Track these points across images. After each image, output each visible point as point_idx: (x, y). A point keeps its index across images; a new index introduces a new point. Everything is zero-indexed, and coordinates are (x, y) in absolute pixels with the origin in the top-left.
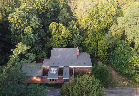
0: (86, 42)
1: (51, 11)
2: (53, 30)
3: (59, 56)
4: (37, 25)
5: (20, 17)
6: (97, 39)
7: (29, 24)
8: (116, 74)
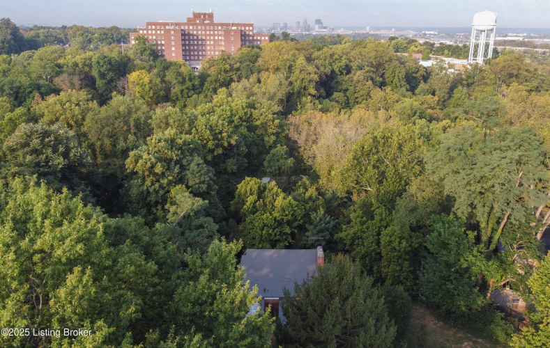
0: (346, 233)
1: (239, 155)
2: (249, 199)
3: (265, 271)
4: (203, 182)
5: (159, 160)
6: (378, 225)
7: (180, 180)
8: (438, 325)
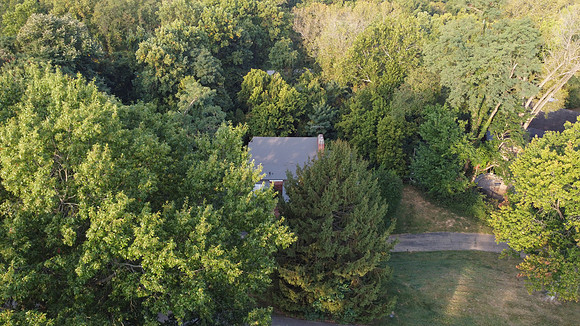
0: (345, 123)
1: (244, 47)
2: (254, 90)
3: (270, 157)
4: (211, 74)
5: (168, 51)
6: (376, 114)
7: (189, 72)
8: (426, 205)
